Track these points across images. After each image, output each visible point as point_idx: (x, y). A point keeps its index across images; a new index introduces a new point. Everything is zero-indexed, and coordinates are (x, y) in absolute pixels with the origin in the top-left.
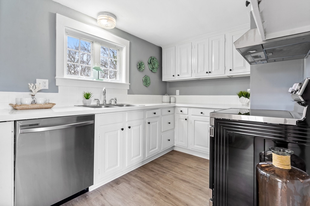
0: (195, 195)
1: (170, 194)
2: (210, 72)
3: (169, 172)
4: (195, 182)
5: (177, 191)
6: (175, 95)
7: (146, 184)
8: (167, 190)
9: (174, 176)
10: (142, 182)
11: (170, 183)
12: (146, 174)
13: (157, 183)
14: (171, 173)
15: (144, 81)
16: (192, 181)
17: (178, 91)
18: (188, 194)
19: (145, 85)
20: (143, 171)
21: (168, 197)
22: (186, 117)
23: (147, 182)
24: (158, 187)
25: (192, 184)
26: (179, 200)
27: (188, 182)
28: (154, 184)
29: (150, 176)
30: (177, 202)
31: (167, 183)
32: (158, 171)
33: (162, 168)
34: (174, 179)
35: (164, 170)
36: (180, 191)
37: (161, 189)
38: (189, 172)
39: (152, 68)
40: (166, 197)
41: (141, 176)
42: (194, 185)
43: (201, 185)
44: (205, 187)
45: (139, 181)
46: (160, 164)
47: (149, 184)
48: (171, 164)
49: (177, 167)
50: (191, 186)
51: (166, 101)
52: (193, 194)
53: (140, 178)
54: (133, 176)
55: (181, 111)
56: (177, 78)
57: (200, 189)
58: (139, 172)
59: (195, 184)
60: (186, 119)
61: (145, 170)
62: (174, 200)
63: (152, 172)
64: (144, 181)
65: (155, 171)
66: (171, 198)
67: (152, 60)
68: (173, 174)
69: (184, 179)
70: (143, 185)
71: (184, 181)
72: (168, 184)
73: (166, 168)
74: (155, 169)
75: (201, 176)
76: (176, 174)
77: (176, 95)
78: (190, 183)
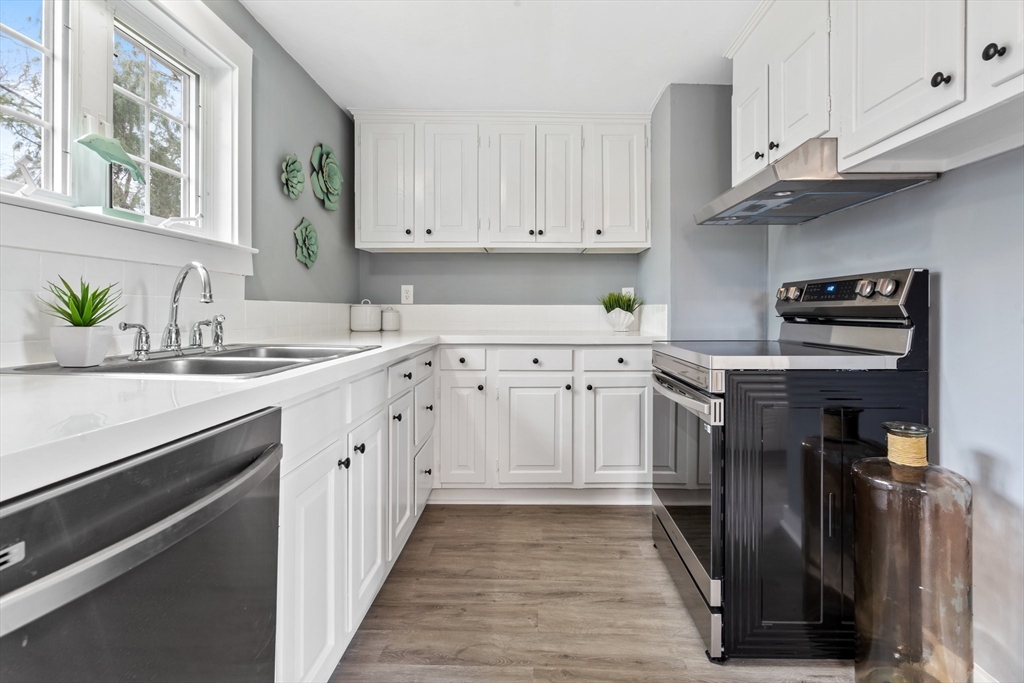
0: (625, 622)
1: (566, 656)
2: (541, 233)
3: (492, 586)
4: (590, 584)
5: (575, 635)
6: (398, 301)
7: (460, 664)
8: (546, 648)
9: (520, 594)
10: (442, 667)
11: (532, 623)
12: (425, 628)
13: (493, 640)
14: (501, 585)
15: (300, 242)
16: (580, 585)
17: (411, 288)
18: (608, 631)
19: (303, 259)
20: (397, 622)
21: (574, 668)
22: (480, 379)
23: (460, 656)
24: (510, 652)
25: (588, 593)
26: (608, 662)
27: (573, 594)
28: (485, 649)
29: (446, 629)
30: (612, 671)
31: (525, 627)
32: (453, 596)
33: (454, 580)
34: (531, 602)
35: (468, 585)
36: (584, 632)
37: (529, 656)
38: (546, 562)
39: (325, 191)
40: (565, 673)
41: (414, 646)
42: (596, 594)
43: (609, 586)
44: (623, 586)
45: (423, 670)
46: (435, 572)
47: (473, 662)
48: (469, 556)
49: (499, 559)
50: (593, 602)
51: (368, 328)
52: (620, 623)
53: (416, 652)
54: (380, 661)
55: (462, 361)
56: (419, 243)
57: (619, 598)
58: (384, 632)
59: (594, 589)
60: (481, 388)
61: (402, 617)
62: (598, 670)
63: (439, 611)
64: (441, 660)
65: (441, 602)
66: (584, 669)
67: (325, 157)
68: (508, 586)
69: (554, 589)
70: (455, 674)
71: (561, 594)
72: (530, 626)
73: (466, 575)
74: (435, 596)
75: (585, 559)
76: (519, 585)
77: (400, 303)
78: (581, 594)
